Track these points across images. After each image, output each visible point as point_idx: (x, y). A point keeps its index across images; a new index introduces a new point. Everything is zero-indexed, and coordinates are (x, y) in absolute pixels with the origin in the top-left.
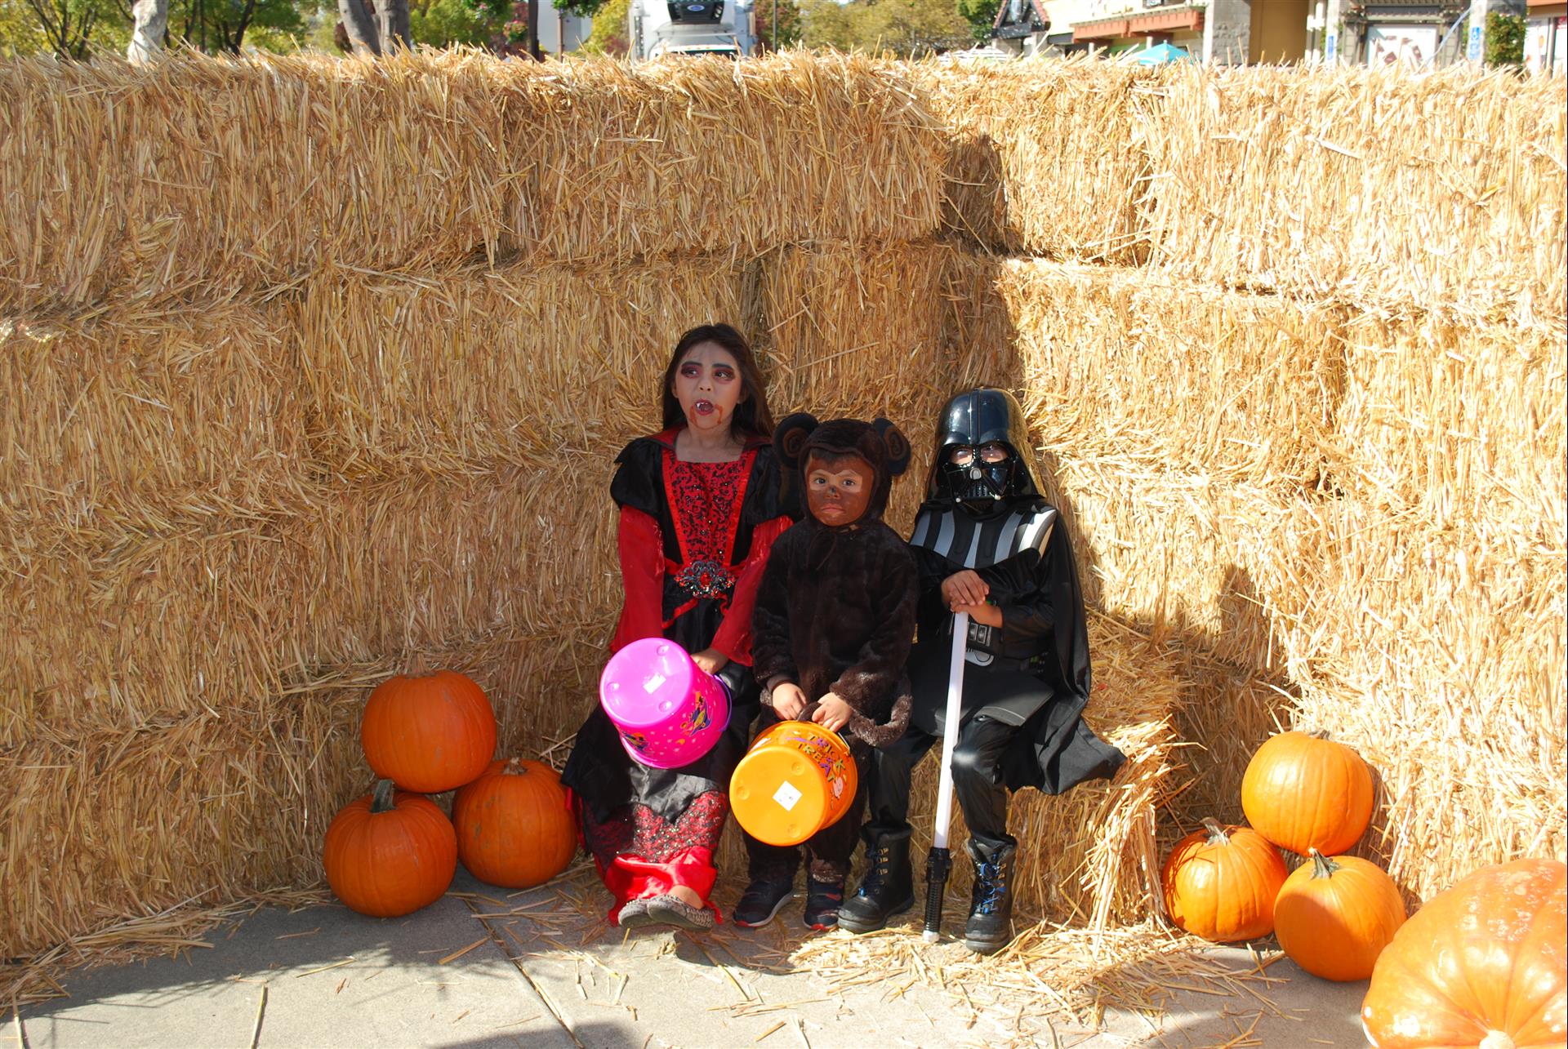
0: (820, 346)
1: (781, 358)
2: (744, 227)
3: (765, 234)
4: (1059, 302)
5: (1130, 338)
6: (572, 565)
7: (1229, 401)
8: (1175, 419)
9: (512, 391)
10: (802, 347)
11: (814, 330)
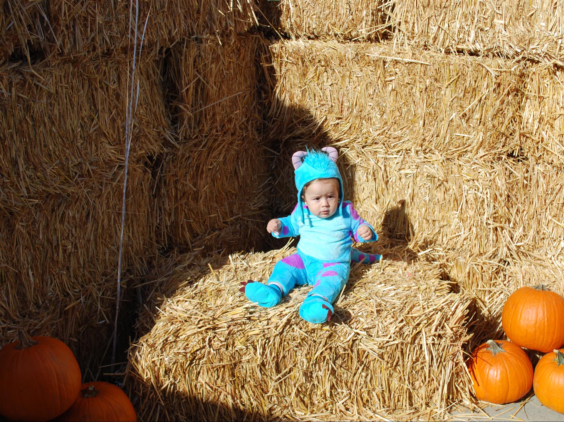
0: (206, 99)
1: (185, 107)
2: (163, 30)
3: (174, 34)
4: (335, 63)
5: (386, 82)
6: (88, 250)
7: (454, 114)
8: (417, 125)
9: (45, 146)
10: (196, 100)
11: (203, 89)
